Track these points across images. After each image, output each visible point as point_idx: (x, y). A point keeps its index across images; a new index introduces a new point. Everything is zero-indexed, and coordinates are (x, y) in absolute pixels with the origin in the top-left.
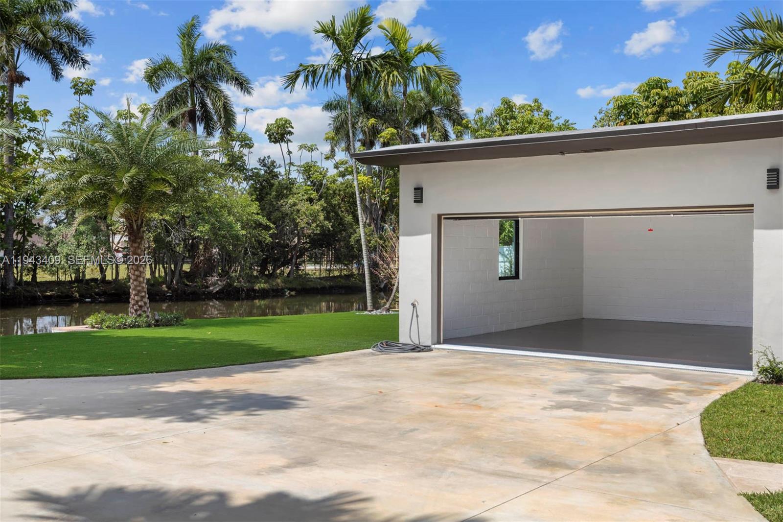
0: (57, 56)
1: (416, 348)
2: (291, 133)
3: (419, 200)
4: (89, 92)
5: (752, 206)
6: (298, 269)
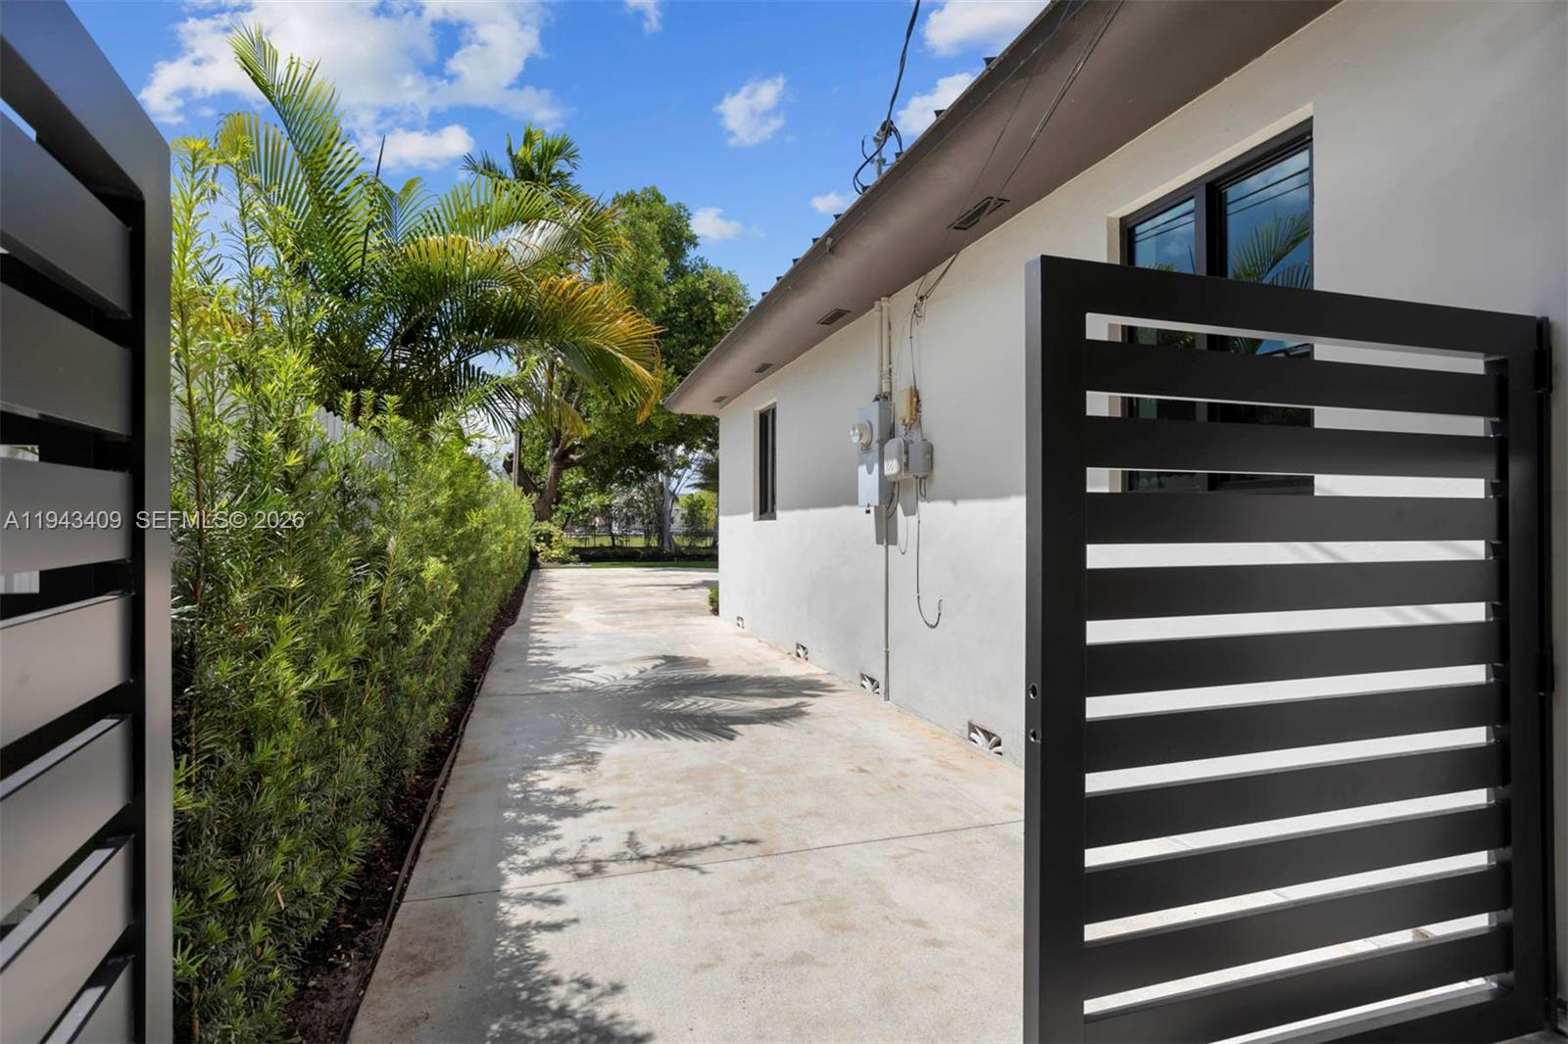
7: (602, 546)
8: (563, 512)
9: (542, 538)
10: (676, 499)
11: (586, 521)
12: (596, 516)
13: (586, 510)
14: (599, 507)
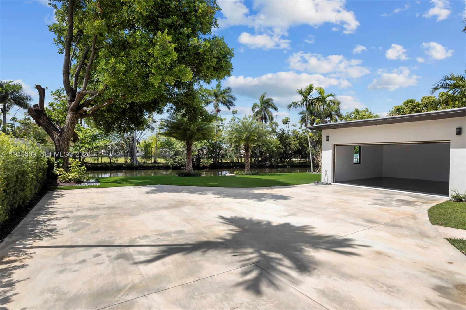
2: (289, 121)
3: (328, 140)
4: (236, 113)
5: (450, 140)
6: (291, 160)
7: (105, 163)
8: (86, 147)
9: (61, 165)
10: (139, 143)
11: (97, 152)
12: (102, 149)
13: (97, 147)
14: (104, 146)
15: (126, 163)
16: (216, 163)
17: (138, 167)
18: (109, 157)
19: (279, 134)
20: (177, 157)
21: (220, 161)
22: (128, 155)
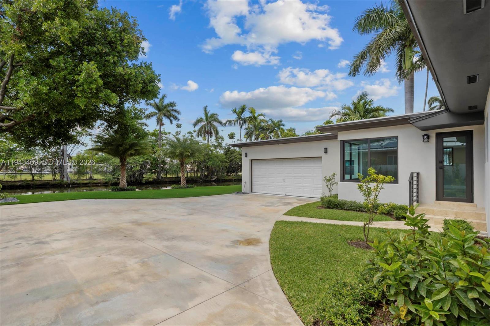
0: (172, 118)
1: (245, 193)
2: (235, 136)
3: (246, 156)
4: (180, 127)
5: (321, 157)
6: (237, 174)
10: (70, 158)
15: (54, 180)
16: (160, 178)
17: (69, 184)
18: (32, 174)
19: (225, 148)
20: (116, 173)
21: (165, 176)
22: (57, 171)
